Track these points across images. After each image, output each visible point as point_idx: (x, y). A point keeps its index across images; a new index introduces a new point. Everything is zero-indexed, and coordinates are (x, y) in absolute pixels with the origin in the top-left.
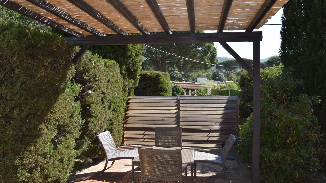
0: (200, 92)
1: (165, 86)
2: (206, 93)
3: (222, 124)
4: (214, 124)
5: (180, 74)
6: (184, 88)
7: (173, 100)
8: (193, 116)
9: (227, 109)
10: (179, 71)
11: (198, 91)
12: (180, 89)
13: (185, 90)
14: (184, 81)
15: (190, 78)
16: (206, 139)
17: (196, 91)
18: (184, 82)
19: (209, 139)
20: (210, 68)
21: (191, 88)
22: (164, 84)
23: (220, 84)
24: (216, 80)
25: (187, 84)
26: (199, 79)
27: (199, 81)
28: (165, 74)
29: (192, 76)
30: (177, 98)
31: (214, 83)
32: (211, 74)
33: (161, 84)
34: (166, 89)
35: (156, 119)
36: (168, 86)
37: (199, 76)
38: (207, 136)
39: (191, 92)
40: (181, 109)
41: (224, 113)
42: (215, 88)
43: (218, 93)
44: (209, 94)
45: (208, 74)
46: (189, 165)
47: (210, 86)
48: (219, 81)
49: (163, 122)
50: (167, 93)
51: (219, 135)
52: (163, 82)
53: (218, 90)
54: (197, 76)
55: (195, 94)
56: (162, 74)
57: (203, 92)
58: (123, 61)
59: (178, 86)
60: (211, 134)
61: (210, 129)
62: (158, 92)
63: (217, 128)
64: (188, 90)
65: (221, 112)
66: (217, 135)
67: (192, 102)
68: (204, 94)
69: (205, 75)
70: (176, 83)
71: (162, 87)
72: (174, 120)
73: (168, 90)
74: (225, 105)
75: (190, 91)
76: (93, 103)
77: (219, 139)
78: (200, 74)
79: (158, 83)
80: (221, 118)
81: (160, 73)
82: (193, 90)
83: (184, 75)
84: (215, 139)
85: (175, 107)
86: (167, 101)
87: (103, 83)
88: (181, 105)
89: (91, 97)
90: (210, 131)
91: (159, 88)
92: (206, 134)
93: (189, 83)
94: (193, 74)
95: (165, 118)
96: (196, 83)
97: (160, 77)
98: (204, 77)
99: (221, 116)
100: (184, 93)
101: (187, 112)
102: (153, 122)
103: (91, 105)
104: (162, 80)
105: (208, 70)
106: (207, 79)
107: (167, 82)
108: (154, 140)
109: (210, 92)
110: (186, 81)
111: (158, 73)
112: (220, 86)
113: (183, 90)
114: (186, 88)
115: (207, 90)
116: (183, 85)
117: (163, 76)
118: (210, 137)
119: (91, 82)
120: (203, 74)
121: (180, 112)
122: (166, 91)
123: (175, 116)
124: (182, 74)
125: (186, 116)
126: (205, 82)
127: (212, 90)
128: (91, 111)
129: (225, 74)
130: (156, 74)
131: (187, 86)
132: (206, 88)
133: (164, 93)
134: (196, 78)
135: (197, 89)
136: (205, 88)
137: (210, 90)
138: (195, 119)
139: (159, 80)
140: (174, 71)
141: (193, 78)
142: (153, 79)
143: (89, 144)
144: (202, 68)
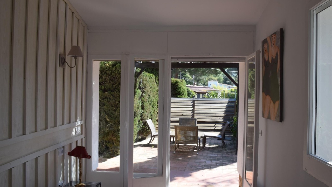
0: (211, 95)
1: (182, 90)
2: (216, 96)
3: (224, 118)
4: (218, 118)
5: (191, 77)
6: (195, 92)
7: (190, 100)
8: (204, 112)
9: (228, 108)
10: (190, 75)
11: (209, 94)
12: (191, 92)
13: (197, 93)
14: (195, 84)
15: (200, 81)
16: (213, 128)
17: (206, 94)
18: (195, 86)
19: (215, 129)
20: (220, 72)
21: (202, 92)
22: (181, 89)
23: (231, 88)
24: (227, 84)
25: (198, 87)
26: (210, 82)
27: (210, 85)
28: (182, 81)
29: (203, 79)
30: (193, 99)
31: (224, 87)
32: (222, 78)
33: (179, 89)
34: (183, 93)
35: (178, 114)
36: (184, 91)
37: (210, 79)
38: (214, 126)
39: (202, 96)
40: (195, 107)
41: (226, 110)
42: (224, 92)
43: (228, 97)
44: (219, 97)
45: (219, 78)
46: (201, 137)
47: (221, 90)
48: (229, 85)
49: (183, 116)
50: (184, 96)
51: (222, 126)
52: (181, 87)
53: (228, 94)
54: (208, 80)
55: (206, 97)
56: (180, 81)
57: (213, 96)
58: (156, 74)
59: (189, 89)
60: (217, 125)
61: (216, 122)
62: (177, 95)
63: (221, 120)
64: (199, 94)
65: (224, 110)
66: (221, 125)
67: (203, 102)
68: (214, 98)
69: (216, 78)
70: (187, 87)
71: (179, 92)
72: (191, 115)
73: (185, 94)
74: (227, 105)
75: (201, 94)
76: (145, 101)
77: (222, 128)
78: (211, 78)
79: (177, 88)
80: (224, 114)
81: (178, 80)
82: (204, 93)
83: (195, 79)
84: (220, 128)
85: (191, 105)
86: (186, 101)
87: (148, 89)
88: (195, 104)
89: (144, 97)
90: (216, 123)
91: (177, 92)
92: (213, 125)
93: (200, 86)
94: (204, 78)
95: (184, 113)
96: (206, 87)
97: (179, 83)
98: (215, 80)
99: (224, 112)
100: (195, 96)
101: (200, 110)
102: (175, 116)
103: (144, 102)
104: (180, 86)
105: (218, 75)
106: (217, 83)
107: (184, 87)
108: (174, 129)
109: (221, 95)
110: (197, 85)
111: (177, 81)
112: (230, 90)
113: (194, 93)
114: (197, 92)
115: (217, 94)
116: (194, 88)
117: (181, 82)
118: (216, 127)
119: (144, 88)
120: (214, 78)
121: (195, 109)
122: (183, 94)
123: (191, 111)
124: (194, 77)
125: (199, 112)
126: (215, 86)
127: (223, 94)
128: (144, 106)
129: (236, 78)
130: (175, 81)
131: (198, 90)
132: (217, 91)
133: (181, 96)
134: (207, 81)
135: (208, 93)
136: (215, 91)
137: (221, 93)
138: (206, 114)
139: (177, 85)
140: (185, 74)
141: (204, 81)
142: (173, 85)
143: (142, 125)
144: (213, 73)
